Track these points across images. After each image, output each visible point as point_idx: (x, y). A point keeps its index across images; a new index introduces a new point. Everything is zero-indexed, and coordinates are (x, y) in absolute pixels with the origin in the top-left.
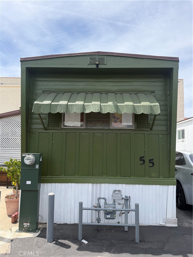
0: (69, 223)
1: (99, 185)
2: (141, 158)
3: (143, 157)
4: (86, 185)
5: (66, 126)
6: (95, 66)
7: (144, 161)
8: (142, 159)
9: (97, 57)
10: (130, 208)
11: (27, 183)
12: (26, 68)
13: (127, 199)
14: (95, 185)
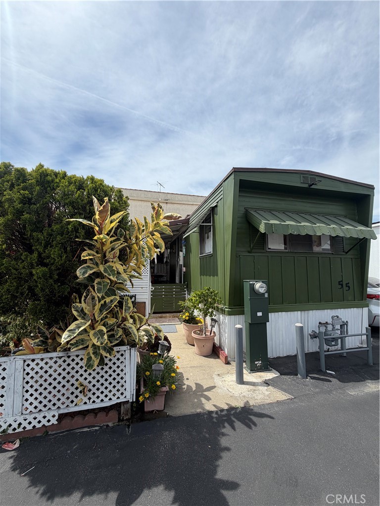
0: (281, 356)
1: (306, 312)
2: (339, 282)
3: (341, 281)
4: (296, 312)
5: (270, 249)
6: (306, 186)
7: (342, 285)
8: (341, 283)
9: (309, 176)
10: (347, 334)
11: (258, 315)
12: (240, 180)
13: (344, 325)
14: (303, 312)
